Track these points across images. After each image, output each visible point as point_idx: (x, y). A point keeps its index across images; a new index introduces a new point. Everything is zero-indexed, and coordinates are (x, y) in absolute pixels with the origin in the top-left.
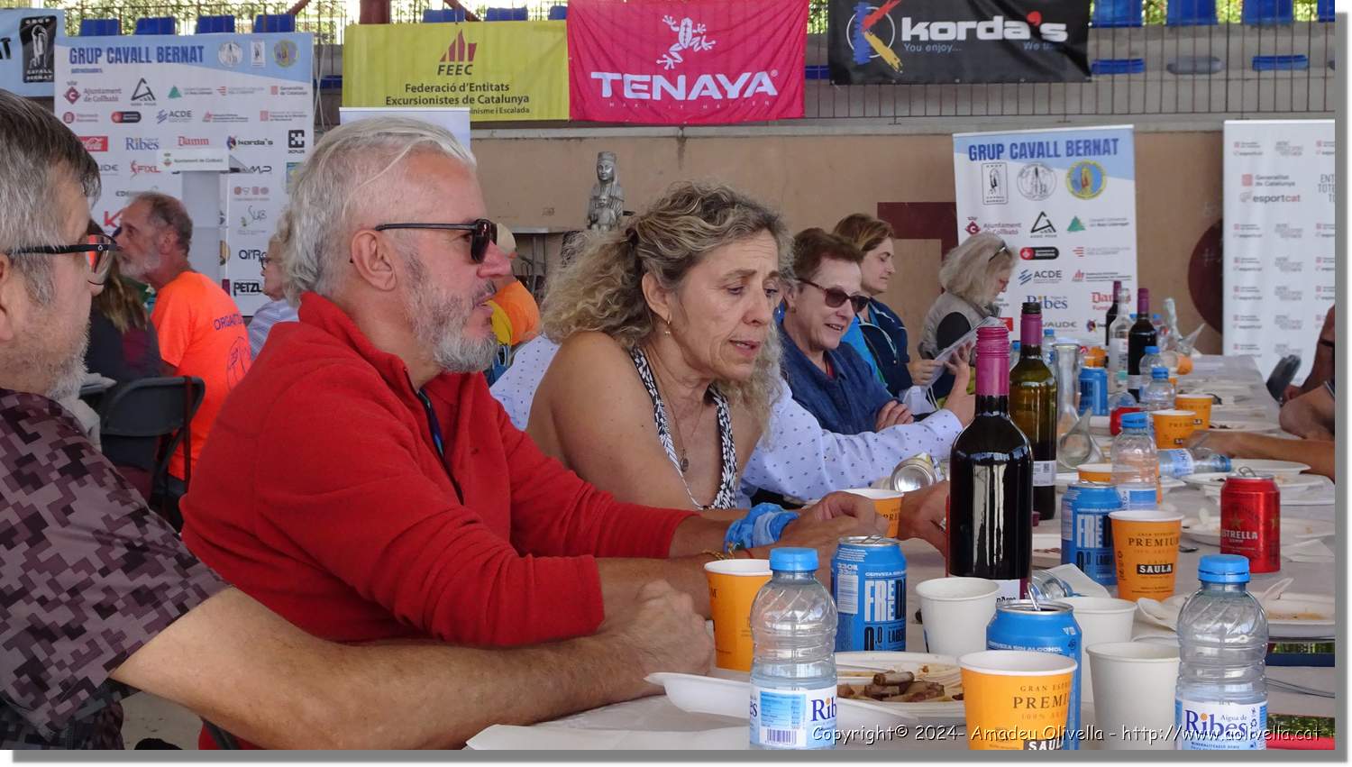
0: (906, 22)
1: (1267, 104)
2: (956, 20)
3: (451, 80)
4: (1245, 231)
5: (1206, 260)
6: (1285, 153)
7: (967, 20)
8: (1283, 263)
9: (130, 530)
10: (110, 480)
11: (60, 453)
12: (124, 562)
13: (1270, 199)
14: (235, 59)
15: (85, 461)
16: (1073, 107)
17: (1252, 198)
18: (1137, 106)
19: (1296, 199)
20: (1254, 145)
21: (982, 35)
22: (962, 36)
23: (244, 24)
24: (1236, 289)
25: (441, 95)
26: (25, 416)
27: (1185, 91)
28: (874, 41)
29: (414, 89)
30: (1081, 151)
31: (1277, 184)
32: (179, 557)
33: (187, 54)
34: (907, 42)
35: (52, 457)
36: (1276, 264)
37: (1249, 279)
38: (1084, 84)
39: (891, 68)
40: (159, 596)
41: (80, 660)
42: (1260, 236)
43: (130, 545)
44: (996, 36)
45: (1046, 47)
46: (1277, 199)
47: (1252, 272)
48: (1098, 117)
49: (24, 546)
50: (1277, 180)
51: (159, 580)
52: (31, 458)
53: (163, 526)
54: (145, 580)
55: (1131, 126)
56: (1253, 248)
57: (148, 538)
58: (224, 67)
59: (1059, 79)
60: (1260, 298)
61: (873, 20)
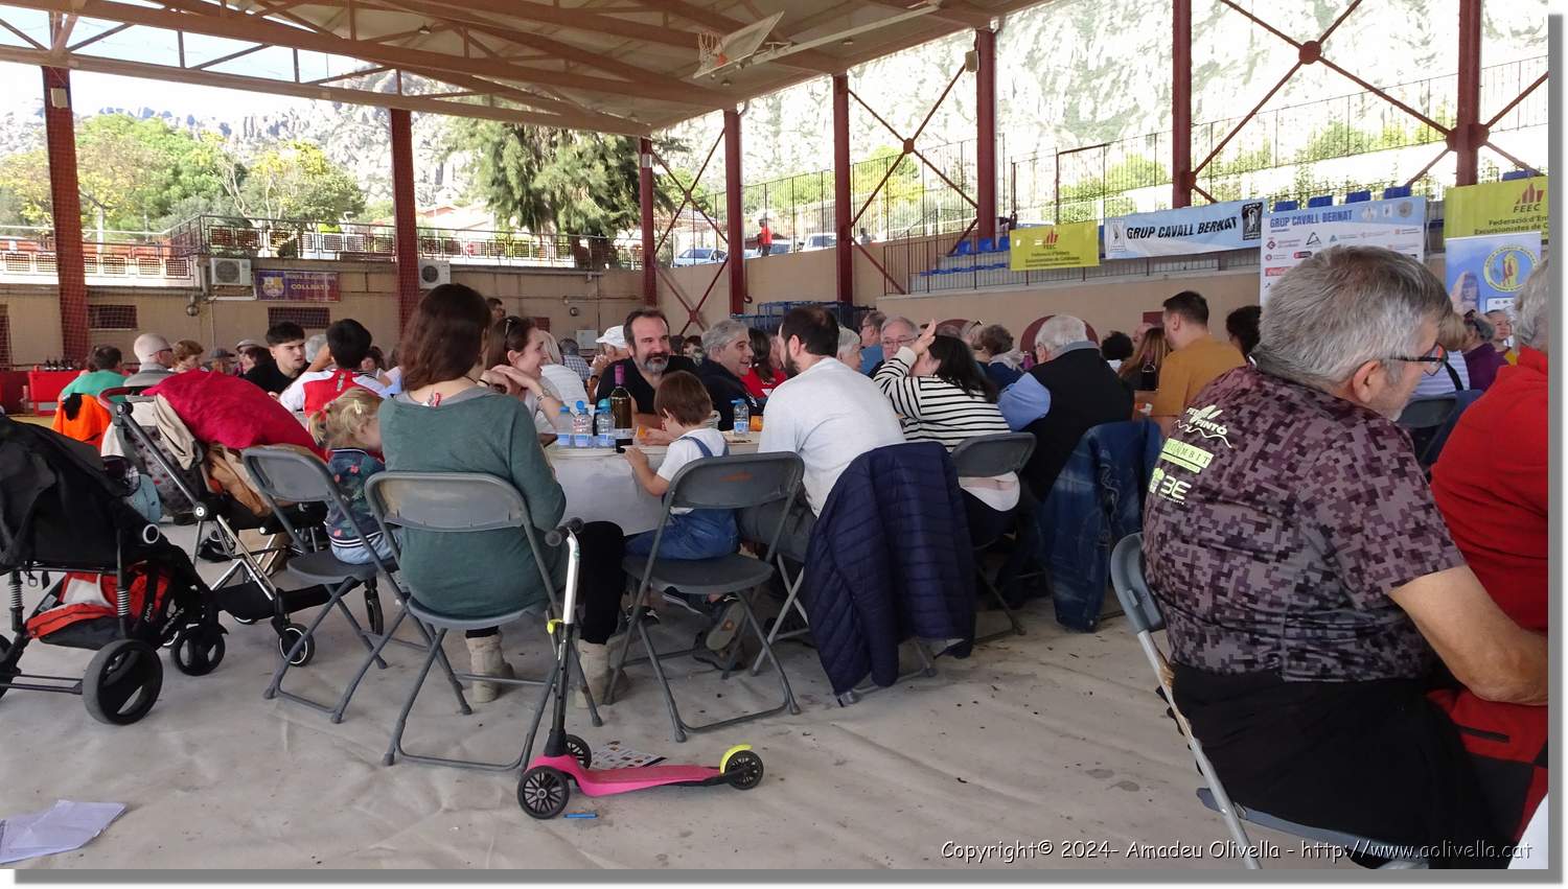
3: (1523, 215)
9: (1421, 515)
10: (1418, 483)
11: (1395, 460)
12: (1411, 532)
14: (1372, 216)
15: (1407, 469)
23: (1377, 194)
25: (1515, 225)
26: (1381, 434)
29: (1495, 223)
32: (1443, 539)
33: (1341, 216)
35: (1390, 461)
40: (1425, 557)
41: (1379, 577)
43: (1417, 524)
49: (1363, 505)
51: (1427, 548)
52: (1379, 459)
53: (1440, 518)
54: (1420, 546)
57: (1429, 522)
58: (1365, 221)
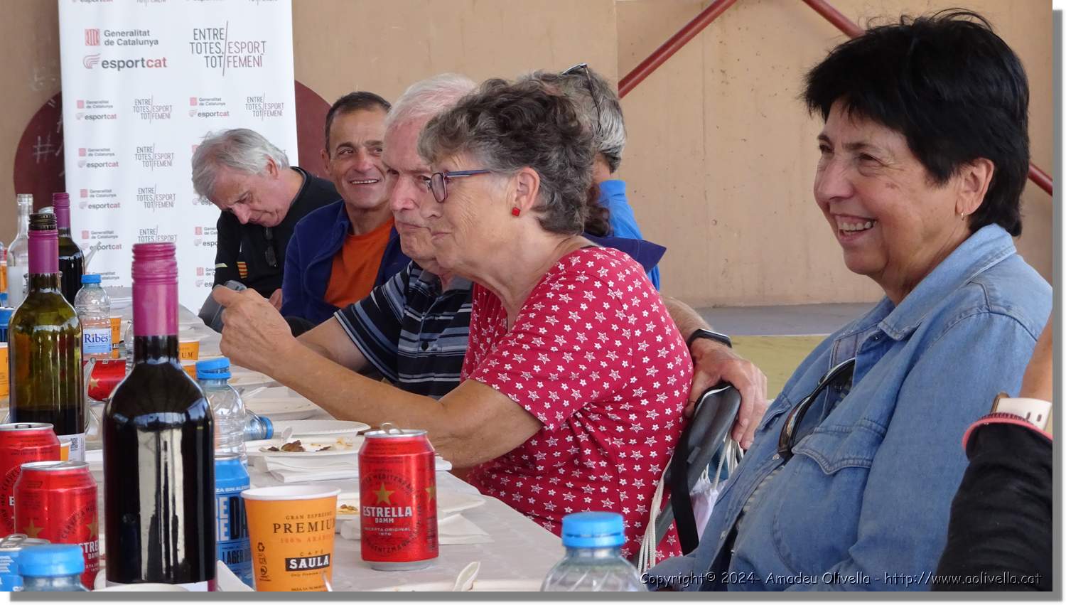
5: (39, 153)
13: (126, 64)
17: (100, 63)
19: (161, 63)
24: (84, 193)
31: (134, 43)
36: (138, 157)
37: (100, 179)
42: (114, 117)
46: (135, 63)
47: (105, 168)
50: (134, 37)
56: (104, 135)
60: (117, 206)
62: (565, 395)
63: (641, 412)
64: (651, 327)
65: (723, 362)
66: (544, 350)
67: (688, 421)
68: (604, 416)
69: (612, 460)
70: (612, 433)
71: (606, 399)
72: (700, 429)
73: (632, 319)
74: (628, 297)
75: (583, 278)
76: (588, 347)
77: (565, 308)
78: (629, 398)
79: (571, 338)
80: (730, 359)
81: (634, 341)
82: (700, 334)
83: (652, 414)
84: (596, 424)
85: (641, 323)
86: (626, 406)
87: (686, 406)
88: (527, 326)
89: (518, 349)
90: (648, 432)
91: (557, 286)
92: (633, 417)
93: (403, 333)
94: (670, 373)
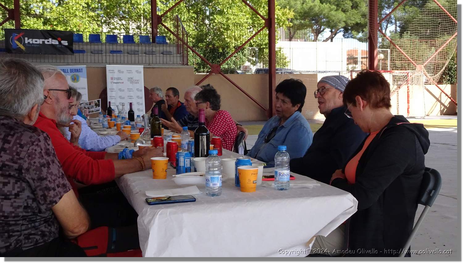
0: (26, 39)
1: (115, 61)
2: (39, 39)
4: (112, 90)
6: (120, 72)
7: (42, 39)
8: (120, 97)
13: (117, 83)
16: (70, 61)
17: (113, 83)
18: (85, 61)
19: (123, 83)
20: (113, 71)
21: (46, 43)
22: (41, 43)
27: (96, 58)
28: (17, 43)
30: (74, 71)
31: (118, 80)
34: (27, 44)
36: (119, 98)
38: (72, 56)
39: (22, 50)
42: (115, 91)
44: (50, 43)
45: (62, 46)
46: (119, 83)
48: (76, 63)
50: (118, 79)
55: (85, 66)
56: (114, 94)
59: (67, 54)
61: (17, 38)
62: (220, 133)
63: (230, 135)
64: (231, 122)
65: (241, 128)
66: (217, 126)
67: (237, 137)
68: (225, 135)
69: (226, 142)
70: (226, 138)
71: (225, 133)
72: (239, 138)
73: (229, 121)
74: (228, 117)
75: (221, 114)
76: (222, 125)
77: (219, 119)
78: (228, 133)
79: (220, 123)
80: (243, 128)
81: (229, 124)
82: (237, 124)
83: (232, 135)
84: (224, 137)
85: (230, 121)
86: (228, 134)
87: (237, 134)
88: (214, 122)
89: (213, 126)
90: (232, 138)
91: (218, 116)
92: (229, 136)
93: (188, 124)
94: (234, 129)
